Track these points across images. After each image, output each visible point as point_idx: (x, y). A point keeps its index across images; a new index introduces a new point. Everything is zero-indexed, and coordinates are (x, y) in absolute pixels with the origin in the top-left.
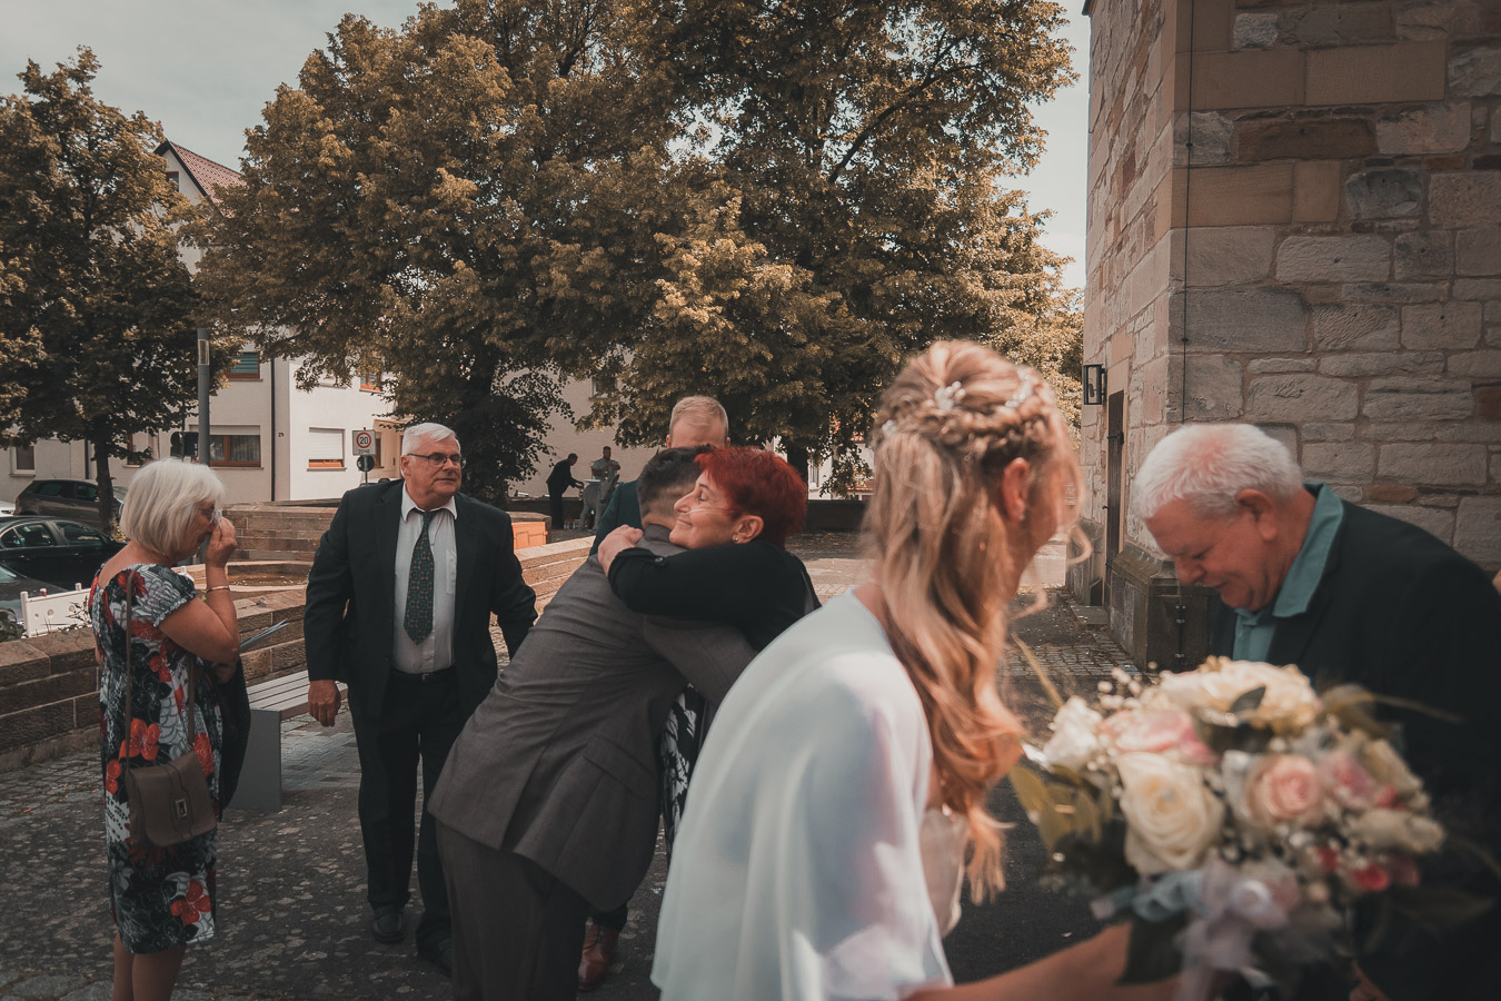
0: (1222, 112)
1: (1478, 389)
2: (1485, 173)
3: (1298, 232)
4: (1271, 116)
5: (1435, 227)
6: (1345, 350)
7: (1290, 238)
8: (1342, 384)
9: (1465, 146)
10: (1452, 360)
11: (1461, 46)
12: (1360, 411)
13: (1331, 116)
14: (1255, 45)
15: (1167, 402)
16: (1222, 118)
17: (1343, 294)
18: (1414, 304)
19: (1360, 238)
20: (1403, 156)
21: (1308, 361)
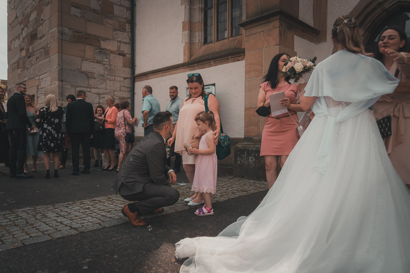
0: (69, 29)
1: (120, 99)
2: (120, 56)
3: (86, 60)
4: (79, 33)
5: (112, 65)
6: (96, 88)
7: (84, 61)
8: (96, 95)
9: (116, 50)
10: (115, 92)
11: (115, 30)
12: (99, 101)
13: (92, 37)
14: (76, 16)
15: (58, 95)
16: (69, 30)
17: (95, 76)
18: (108, 80)
19: (98, 64)
20: (106, 49)
21: (89, 89)
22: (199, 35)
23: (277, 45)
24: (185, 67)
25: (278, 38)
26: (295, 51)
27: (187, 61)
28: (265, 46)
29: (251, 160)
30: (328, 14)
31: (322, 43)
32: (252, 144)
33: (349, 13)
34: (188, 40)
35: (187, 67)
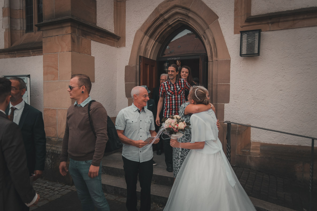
22: (21, 23)
23: (70, 51)
24: (5, 53)
25: (70, 45)
26: (92, 55)
27: (7, 47)
28: (60, 51)
29: (48, 162)
30: (126, 22)
31: (122, 48)
32: (49, 146)
33: (142, 24)
34: (8, 27)
35: (8, 54)
